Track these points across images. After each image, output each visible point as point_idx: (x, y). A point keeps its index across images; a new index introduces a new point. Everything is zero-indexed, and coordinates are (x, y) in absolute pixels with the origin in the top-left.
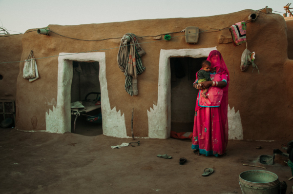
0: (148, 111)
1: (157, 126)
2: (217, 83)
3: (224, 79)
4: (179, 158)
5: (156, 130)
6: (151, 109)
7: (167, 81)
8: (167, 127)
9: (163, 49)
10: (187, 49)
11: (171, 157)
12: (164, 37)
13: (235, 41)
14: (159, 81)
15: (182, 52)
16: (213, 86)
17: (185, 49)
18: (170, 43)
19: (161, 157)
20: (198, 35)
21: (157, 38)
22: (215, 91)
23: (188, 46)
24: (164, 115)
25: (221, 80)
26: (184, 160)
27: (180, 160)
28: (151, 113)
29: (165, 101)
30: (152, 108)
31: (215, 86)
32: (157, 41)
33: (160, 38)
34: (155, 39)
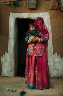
0: (1, 56)
1: (8, 67)
2: (41, 40)
3: (46, 37)
4: (21, 91)
5: (7, 70)
6: (3, 55)
7: (15, 35)
8: (14, 68)
9: (12, 12)
10: (29, 13)
11: (15, 90)
12: (12, 3)
13: (60, 8)
14: (9, 35)
15: (25, 15)
16: (39, 42)
17: (27, 13)
18: (17, 8)
19: (8, 90)
20: (36, 3)
21: (7, 4)
22: (40, 45)
23: (29, 11)
24: (13, 60)
25: (44, 37)
26: (23, 92)
27: (21, 92)
28: (3, 58)
29: (13, 49)
30: (5, 54)
31: (40, 42)
32: (8, 6)
33: (9, 4)
34: (6, 5)
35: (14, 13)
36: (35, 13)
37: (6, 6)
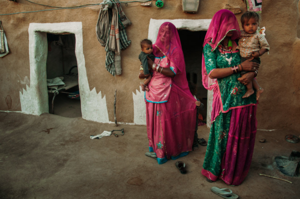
0: (133, 93)
5: (143, 115)
6: (137, 91)
9: (153, 18)
12: (155, 3)
15: (177, 23)
17: (181, 20)
18: (162, 12)
20: (198, 1)
21: (146, 4)
23: (185, 15)
28: (136, 96)
32: (146, 8)
33: (149, 5)
34: (143, 6)
35: (158, 19)
36: (195, 19)
37: (143, 8)
